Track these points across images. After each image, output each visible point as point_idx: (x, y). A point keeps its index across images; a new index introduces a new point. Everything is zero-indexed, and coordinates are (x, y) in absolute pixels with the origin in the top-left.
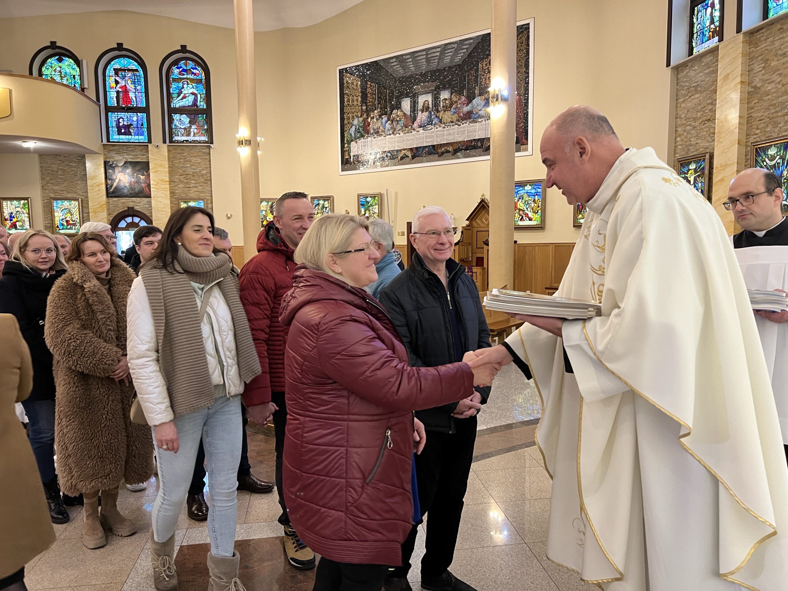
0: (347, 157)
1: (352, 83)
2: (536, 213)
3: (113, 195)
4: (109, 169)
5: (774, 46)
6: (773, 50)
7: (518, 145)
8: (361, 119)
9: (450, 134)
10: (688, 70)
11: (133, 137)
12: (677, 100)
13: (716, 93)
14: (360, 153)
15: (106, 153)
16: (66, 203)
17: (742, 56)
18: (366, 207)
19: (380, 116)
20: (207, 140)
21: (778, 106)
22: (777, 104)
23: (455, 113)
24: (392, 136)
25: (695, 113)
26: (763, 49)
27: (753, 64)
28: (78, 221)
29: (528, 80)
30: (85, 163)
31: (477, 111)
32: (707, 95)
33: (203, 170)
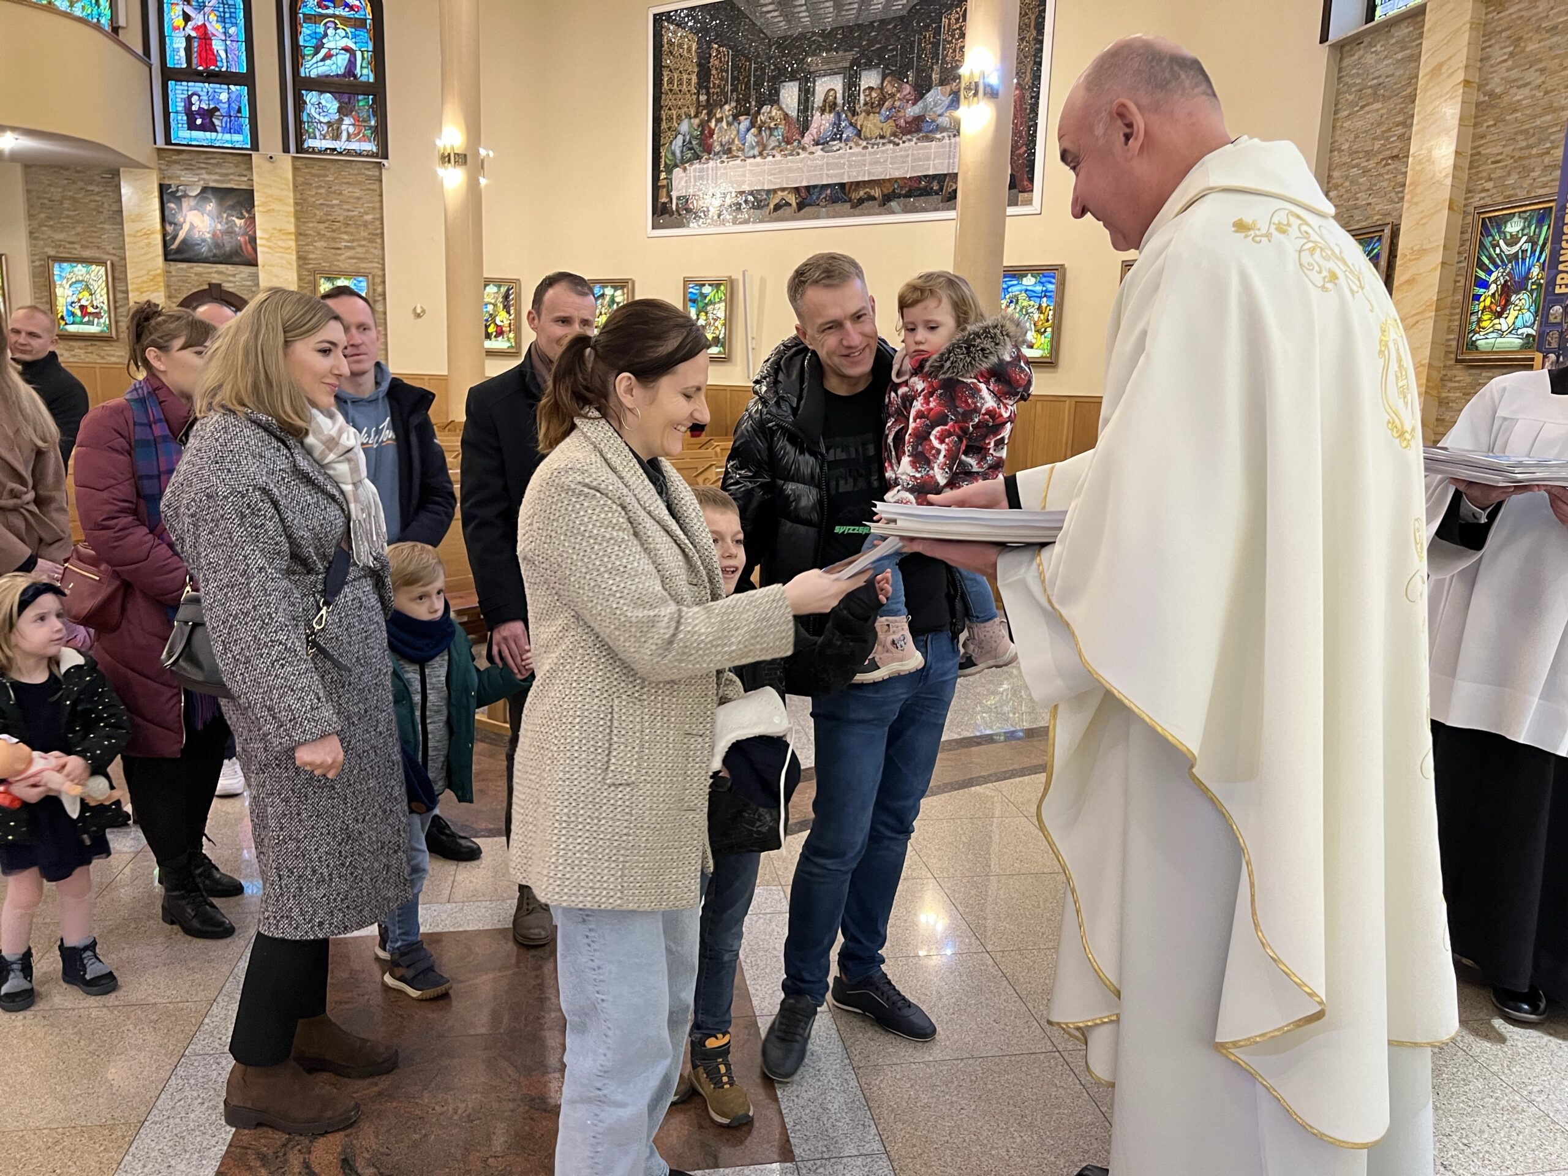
0: (664, 200)
1: (680, 46)
2: (1042, 334)
3: (178, 257)
4: (169, 202)
5: (1534, 11)
6: (1533, 19)
7: (1014, 191)
8: (696, 121)
9: (876, 162)
10: (1361, 52)
11: (220, 135)
12: (1336, 113)
13: (1414, 102)
14: (691, 191)
15: (163, 167)
16: (80, 270)
17: (1471, 28)
18: (701, 305)
19: (735, 117)
20: (375, 150)
21: (1534, 135)
22: (1532, 131)
23: (888, 118)
24: (759, 159)
25: (1369, 142)
26: (1514, 16)
27: (1490, 46)
28: (105, 307)
29: (1041, 57)
30: (118, 187)
31: (933, 116)
32: (1396, 105)
33: (367, 214)
